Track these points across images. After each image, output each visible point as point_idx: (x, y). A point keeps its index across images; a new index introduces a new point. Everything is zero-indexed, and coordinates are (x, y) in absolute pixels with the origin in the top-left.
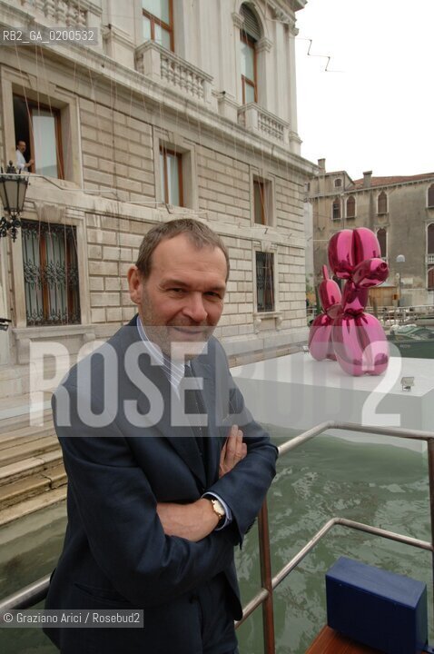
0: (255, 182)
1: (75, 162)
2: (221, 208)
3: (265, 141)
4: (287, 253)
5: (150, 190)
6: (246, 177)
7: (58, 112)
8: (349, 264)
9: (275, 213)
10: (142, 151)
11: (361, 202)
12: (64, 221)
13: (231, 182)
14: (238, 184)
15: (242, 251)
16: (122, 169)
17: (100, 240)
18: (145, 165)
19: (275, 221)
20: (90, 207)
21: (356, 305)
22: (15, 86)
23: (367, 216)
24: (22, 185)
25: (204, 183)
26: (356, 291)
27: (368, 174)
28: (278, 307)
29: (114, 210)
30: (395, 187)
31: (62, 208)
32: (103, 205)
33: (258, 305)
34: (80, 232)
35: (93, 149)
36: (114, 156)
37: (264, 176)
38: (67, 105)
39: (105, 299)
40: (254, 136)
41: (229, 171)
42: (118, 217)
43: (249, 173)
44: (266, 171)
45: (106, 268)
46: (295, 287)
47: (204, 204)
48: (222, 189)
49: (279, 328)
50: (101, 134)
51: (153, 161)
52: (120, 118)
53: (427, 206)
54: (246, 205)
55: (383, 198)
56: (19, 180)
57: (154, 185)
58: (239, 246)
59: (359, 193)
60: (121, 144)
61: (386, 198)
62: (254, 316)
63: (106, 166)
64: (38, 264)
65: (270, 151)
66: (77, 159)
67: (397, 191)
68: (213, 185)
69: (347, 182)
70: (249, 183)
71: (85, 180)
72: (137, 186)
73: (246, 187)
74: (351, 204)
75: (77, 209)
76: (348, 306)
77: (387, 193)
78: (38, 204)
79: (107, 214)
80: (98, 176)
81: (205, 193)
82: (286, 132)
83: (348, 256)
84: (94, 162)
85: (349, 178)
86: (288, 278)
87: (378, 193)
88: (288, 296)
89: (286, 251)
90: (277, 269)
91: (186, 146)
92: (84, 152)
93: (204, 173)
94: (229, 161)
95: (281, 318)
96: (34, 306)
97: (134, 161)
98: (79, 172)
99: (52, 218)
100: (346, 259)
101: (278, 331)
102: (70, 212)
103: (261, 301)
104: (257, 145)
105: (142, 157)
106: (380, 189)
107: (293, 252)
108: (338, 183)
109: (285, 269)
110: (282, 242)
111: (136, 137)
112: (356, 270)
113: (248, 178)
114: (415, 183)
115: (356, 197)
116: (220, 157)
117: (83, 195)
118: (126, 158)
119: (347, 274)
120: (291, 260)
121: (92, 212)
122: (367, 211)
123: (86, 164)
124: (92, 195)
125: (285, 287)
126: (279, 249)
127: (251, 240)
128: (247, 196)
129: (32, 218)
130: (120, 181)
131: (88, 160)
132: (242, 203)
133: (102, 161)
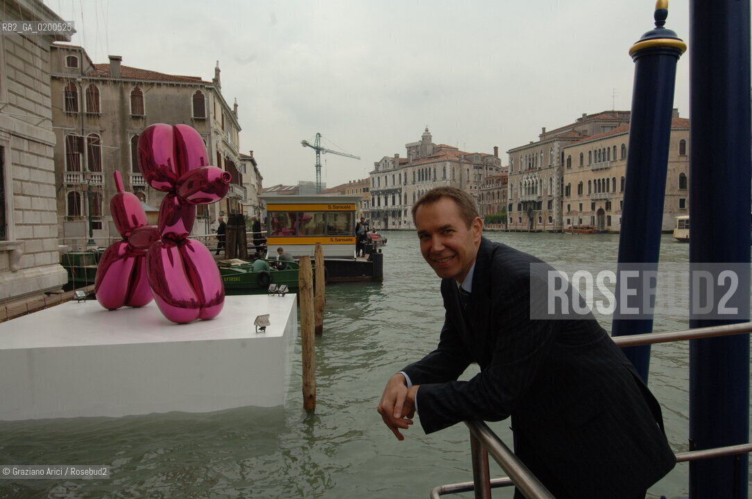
4: (26, 149)
8: (171, 171)
9: (5, 84)
11: (108, 95)
19: (5, 95)
21: (179, 228)
23: (117, 116)
26: (178, 208)
27: (116, 60)
28: (13, 234)
30: (152, 84)
46: (39, 204)
49: (15, 267)
53: (193, 116)
55: (137, 95)
59: (104, 82)
61: (142, 97)
67: (155, 90)
69: (86, 65)
74: (93, 95)
76: (168, 229)
77: (143, 90)
83: (169, 160)
85: (87, 58)
86: (28, 187)
87: (131, 89)
88: (30, 217)
89: (25, 145)
90: (9, 171)
95: (20, 251)
100: (166, 164)
101: (14, 271)
106: (134, 83)
107: (35, 148)
108: (72, 62)
109: (24, 174)
110: (18, 130)
112: (183, 182)
114: (178, 85)
115: (100, 87)
119: (168, 184)
120: (33, 161)
122: (116, 108)
125: (24, 202)
126: (13, 142)
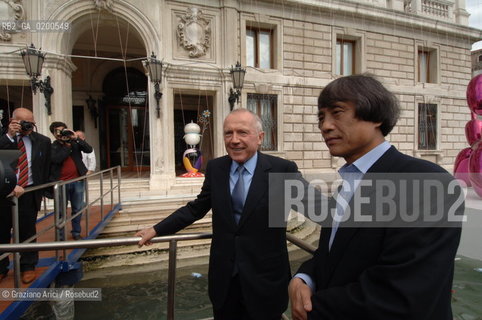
0: (420, 52)
1: (278, 57)
3: (428, 19)
4: (451, 104)
5: (329, 67)
6: (411, 49)
7: (271, 31)
9: (439, 73)
10: (323, 44)
12: (270, 93)
13: (396, 54)
14: (404, 55)
16: (308, 58)
17: (292, 102)
18: (325, 52)
19: (439, 79)
20: (286, 83)
22: (247, 22)
24: (242, 73)
25: (372, 57)
28: (440, 146)
29: (302, 83)
31: (269, 85)
32: (294, 80)
33: (419, 144)
34: (279, 98)
35: (291, 48)
36: (304, 50)
37: (430, 45)
38: (276, 26)
39: (293, 137)
40: (417, 17)
41: (395, 46)
42: (304, 87)
43: (414, 46)
44: (430, 42)
45: (294, 118)
46: (458, 131)
48: (387, 59)
50: (295, 39)
51: (331, 49)
52: (309, 26)
54: (411, 69)
56: (240, 71)
57: (331, 64)
58: (402, 100)
60: (309, 42)
62: (414, 152)
63: (298, 57)
65: (433, 26)
66: (280, 56)
68: (378, 58)
70: (414, 53)
71: (284, 67)
72: (319, 66)
73: (411, 56)
75: (278, 84)
78: (256, 84)
79: (297, 86)
80: (292, 64)
81: (372, 65)
82: (451, 10)
84: (290, 56)
86: (450, 124)
88: (450, 138)
89: (451, 102)
90: (440, 116)
91: (357, 35)
92: (284, 51)
93: (373, 51)
94: (396, 39)
95: (442, 155)
97: (317, 51)
98: (281, 63)
99: (263, 91)
102: (274, 87)
103: (422, 141)
104: (421, 23)
105: (323, 48)
109: (450, 116)
110: (446, 95)
111: (319, 35)
113: (413, 49)
116: (386, 38)
117: (283, 76)
118: (312, 50)
120: (456, 109)
121: (287, 86)
123: (285, 58)
124: (288, 75)
125: (447, 131)
126: (443, 101)
127: (414, 95)
128: (411, 62)
129: (253, 92)
130: (307, 65)
131: (287, 55)
132: (406, 68)
133: (296, 55)
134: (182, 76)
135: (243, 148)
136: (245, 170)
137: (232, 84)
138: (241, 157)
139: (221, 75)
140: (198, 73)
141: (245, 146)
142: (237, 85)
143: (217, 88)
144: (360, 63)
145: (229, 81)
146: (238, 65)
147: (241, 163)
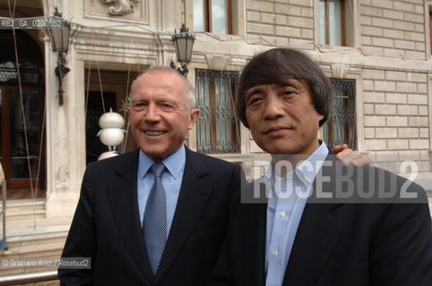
1: (240, 18)
2: (389, 43)
5: (309, 34)
6: (420, 9)
12: (228, 68)
13: (400, 16)
14: (410, 17)
15: (415, 85)
16: (281, 20)
18: (305, 12)
20: (251, 54)
24: (189, 41)
25: (367, 21)
31: (227, 57)
35: (257, 6)
36: (274, 9)
41: (399, 6)
43: (424, 5)
47: (367, 40)
48: (388, 24)
51: (313, 8)
54: (421, 37)
56: (187, 38)
57: (313, 29)
58: (410, 80)
63: (266, 18)
64: (207, 104)
66: (242, 16)
68: (377, 22)
70: (424, 15)
71: (248, 33)
72: (296, 32)
73: (420, 19)
75: (240, 57)
78: (208, 56)
80: (259, 28)
81: (369, 31)
84: (256, 17)
92: (247, 10)
93: (368, 11)
96: (203, 137)
97: (294, 11)
98: (243, 26)
99: (219, 66)
102: (234, 60)
105: (301, 6)
113: (423, 10)
117: (246, 45)
118: (285, 9)
123: (249, 19)
124: (254, 44)
127: (427, 73)
128: (420, 28)
129: (205, 66)
130: (280, 31)
131: (251, 16)
132: (414, 36)
133: (264, 15)
134: (98, 42)
135: (165, 132)
136: (166, 170)
137: (174, 57)
138: (160, 148)
139: (157, 42)
140: (123, 39)
141: (169, 128)
142: (183, 57)
143: (151, 62)
144: (353, 29)
145: (169, 51)
146: (183, 29)
147: (158, 159)
